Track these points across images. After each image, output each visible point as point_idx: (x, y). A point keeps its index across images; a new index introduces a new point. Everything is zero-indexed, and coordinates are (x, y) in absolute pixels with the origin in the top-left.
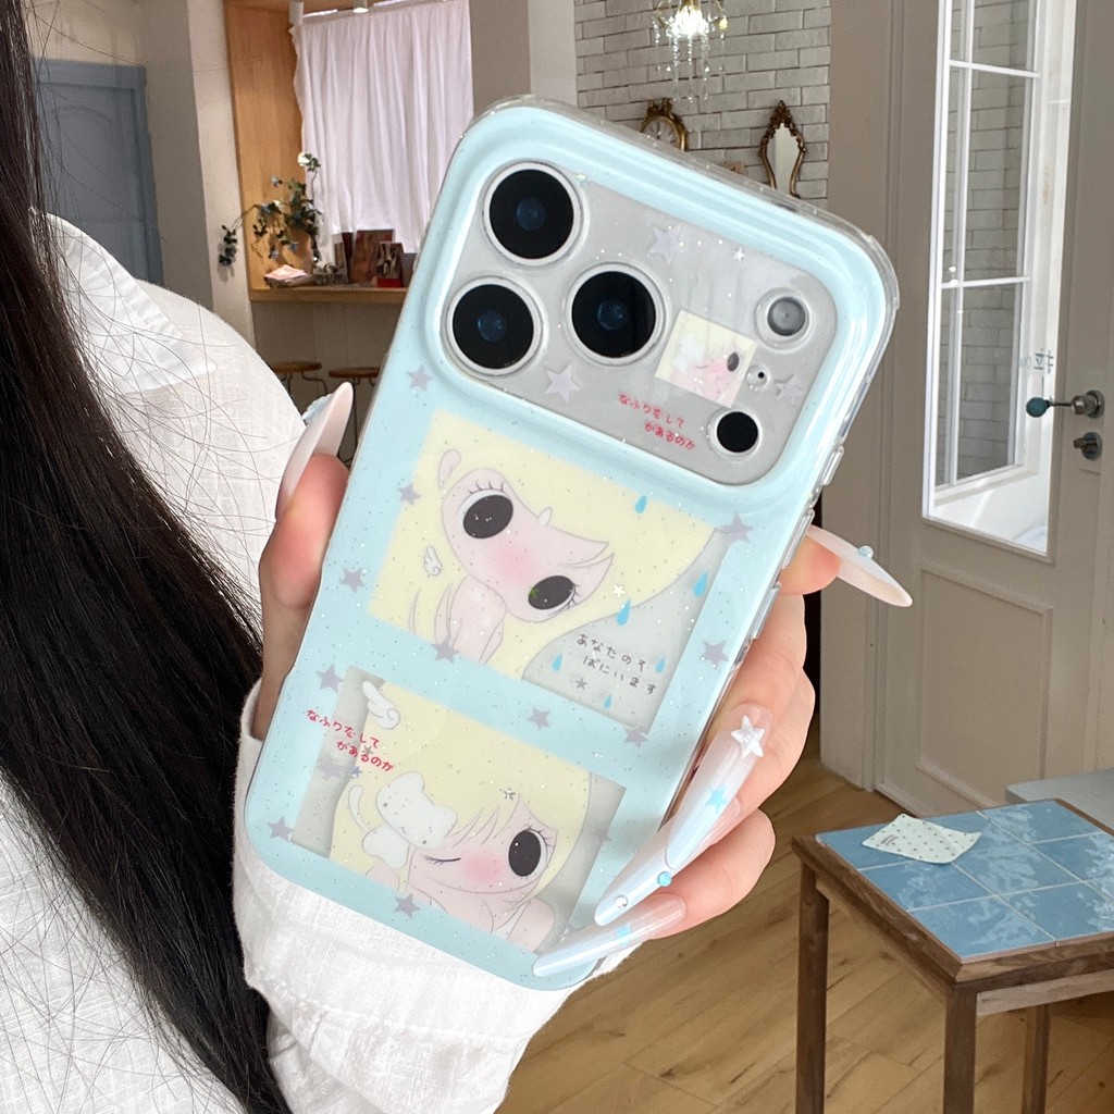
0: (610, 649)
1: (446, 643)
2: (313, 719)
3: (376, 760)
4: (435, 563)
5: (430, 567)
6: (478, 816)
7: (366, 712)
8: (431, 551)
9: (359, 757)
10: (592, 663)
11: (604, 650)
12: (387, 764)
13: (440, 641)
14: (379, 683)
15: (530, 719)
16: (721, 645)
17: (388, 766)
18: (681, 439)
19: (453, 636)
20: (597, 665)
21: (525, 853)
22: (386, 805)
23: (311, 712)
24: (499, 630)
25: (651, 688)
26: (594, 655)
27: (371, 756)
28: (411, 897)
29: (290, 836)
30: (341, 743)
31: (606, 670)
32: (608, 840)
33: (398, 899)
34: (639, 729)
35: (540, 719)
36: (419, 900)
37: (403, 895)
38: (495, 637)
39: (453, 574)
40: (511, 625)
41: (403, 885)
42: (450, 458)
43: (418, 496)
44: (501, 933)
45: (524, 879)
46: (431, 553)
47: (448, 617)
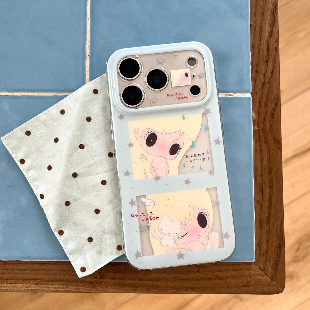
0: (194, 155)
1: (156, 176)
2: (133, 216)
3: (154, 218)
4: (145, 158)
5: (144, 160)
6: (186, 217)
7: (145, 206)
9: (149, 220)
10: (192, 161)
11: (193, 156)
12: (157, 217)
13: (155, 177)
14: (145, 196)
15: (185, 183)
16: (218, 139)
17: (157, 218)
18: (185, 97)
19: (157, 174)
20: (193, 160)
21: (202, 220)
22: (162, 229)
23: (132, 215)
25: (209, 159)
26: (192, 158)
27: (152, 218)
28: (180, 252)
29: (141, 255)
30: (143, 219)
31: (196, 160)
32: (220, 204)
33: (177, 255)
34: (211, 170)
35: (187, 182)
36: (183, 252)
37: (178, 253)
38: (167, 168)
39: (150, 158)
40: (169, 163)
41: (177, 250)
42: (136, 131)
43: (133, 144)
44: (208, 247)
45: (206, 228)
46: (142, 156)
47: (154, 169)
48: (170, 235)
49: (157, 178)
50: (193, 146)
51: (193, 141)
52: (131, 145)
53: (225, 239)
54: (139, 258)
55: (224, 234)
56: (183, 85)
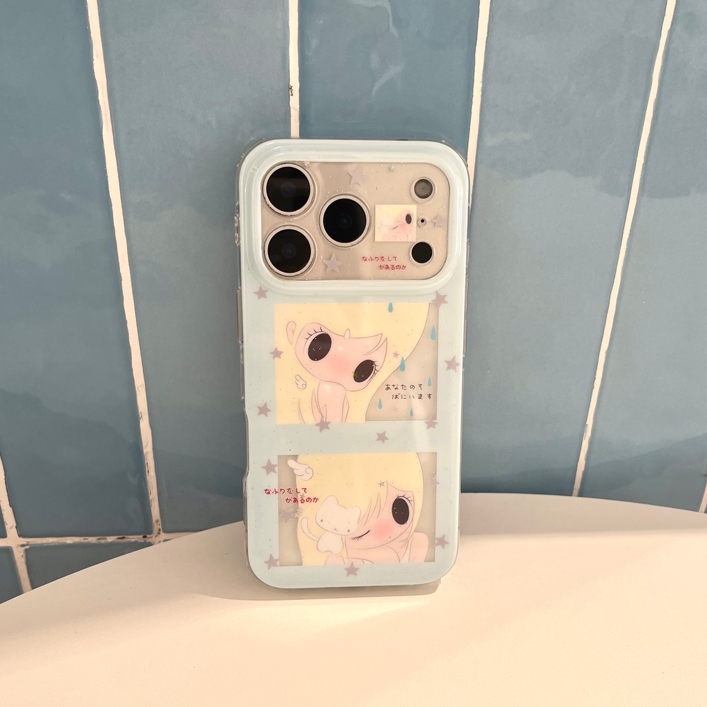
0: (402, 386)
2: (269, 493)
3: (309, 499)
4: (302, 382)
5: (300, 386)
6: (370, 504)
7: (294, 476)
9: (299, 502)
10: (396, 397)
11: (400, 387)
13: (319, 421)
14: (295, 458)
15: (378, 440)
16: (454, 358)
17: (316, 499)
18: (398, 267)
19: (324, 415)
20: (399, 396)
21: (401, 511)
22: (322, 521)
23: (266, 490)
24: (346, 401)
25: (429, 396)
26: (396, 392)
27: (305, 499)
29: (278, 563)
30: (287, 499)
31: (405, 397)
32: (438, 483)
33: (346, 569)
34: (431, 419)
35: (382, 437)
36: (357, 564)
37: (348, 565)
38: (345, 406)
39: (313, 384)
40: (351, 396)
41: (346, 560)
42: (290, 326)
43: (281, 353)
44: (405, 560)
45: (405, 525)
46: (298, 378)
47: (318, 406)
48: (336, 532)
49: (323, 425)
51: (403, 359)
52: (277, 354)
53: (438, 549)
54: (274, 569)
55: (438, 539)
56: (398, 240)
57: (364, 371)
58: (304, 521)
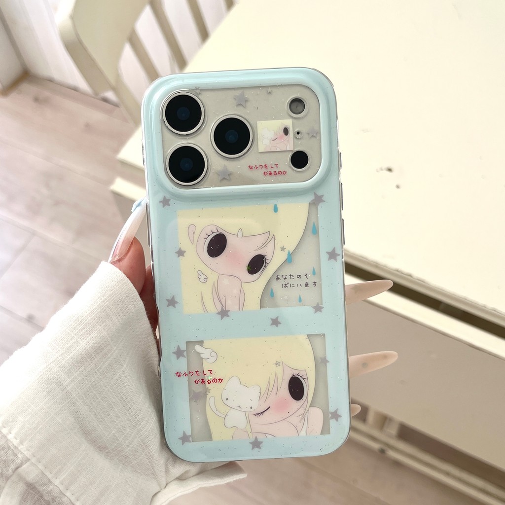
0: (290, 276)
1: (222, 309)
2: (180, 376)
3: (215, 380)
4: (204, 277)
5: (202, 280)
6: (269, 381)
7: (201, 359)
8: (200, 272)
9: (207, 383)
10: (286, 286)
11: (288, 277)
12: (220, 379)
13: (220, 310)
14: (201, 343)
15: (272, 325)
16: (334, 249)
17: (221, 380)
18: (280, 173)
19: (224, 305)
20: (288, 285)
21: (296, 388)
22: (227, 399)
23: (177, 373)
24: (242, 291)
25: (315, 284)
26: (284, 282)
27: (211, 380)
28: (256, 438)
29: (191, 439)
30: (196, 381)
31: (293, 285)
32: (328, 362)
33: (251, 443)
34: (318, 304)
35: (275, 322)
36: (261, 438)
37: (252, 439)
39: (213, 278)
40: (246, 287)
41: (250, 434)
42: (191, 229)
43: (185, 252)
44: (303, 433)
45: (302, 401)
46: (200, 273)
47: (218, 297)
49: (224, 313)
50: (289, 260)
51: (289, 252)
52: (181, 253)
53: (333, 422)
54: (187, 444)
55: (332, 413)
56: (278, 150)
57: (256, 264)
58: (212, 400)
